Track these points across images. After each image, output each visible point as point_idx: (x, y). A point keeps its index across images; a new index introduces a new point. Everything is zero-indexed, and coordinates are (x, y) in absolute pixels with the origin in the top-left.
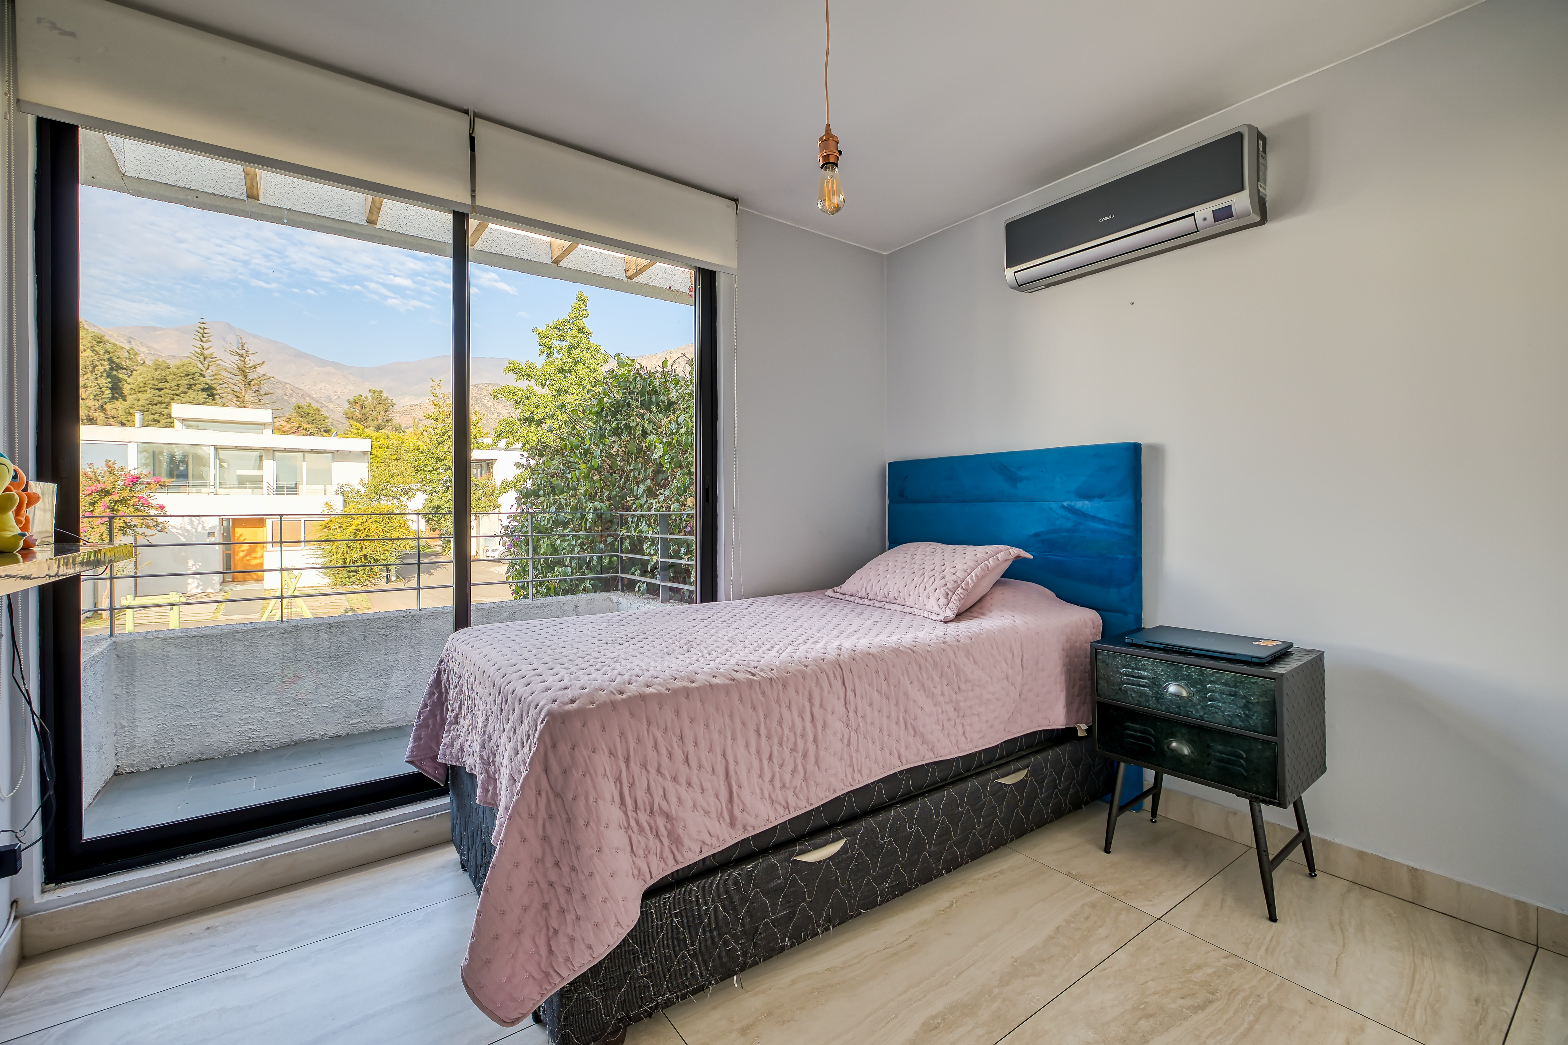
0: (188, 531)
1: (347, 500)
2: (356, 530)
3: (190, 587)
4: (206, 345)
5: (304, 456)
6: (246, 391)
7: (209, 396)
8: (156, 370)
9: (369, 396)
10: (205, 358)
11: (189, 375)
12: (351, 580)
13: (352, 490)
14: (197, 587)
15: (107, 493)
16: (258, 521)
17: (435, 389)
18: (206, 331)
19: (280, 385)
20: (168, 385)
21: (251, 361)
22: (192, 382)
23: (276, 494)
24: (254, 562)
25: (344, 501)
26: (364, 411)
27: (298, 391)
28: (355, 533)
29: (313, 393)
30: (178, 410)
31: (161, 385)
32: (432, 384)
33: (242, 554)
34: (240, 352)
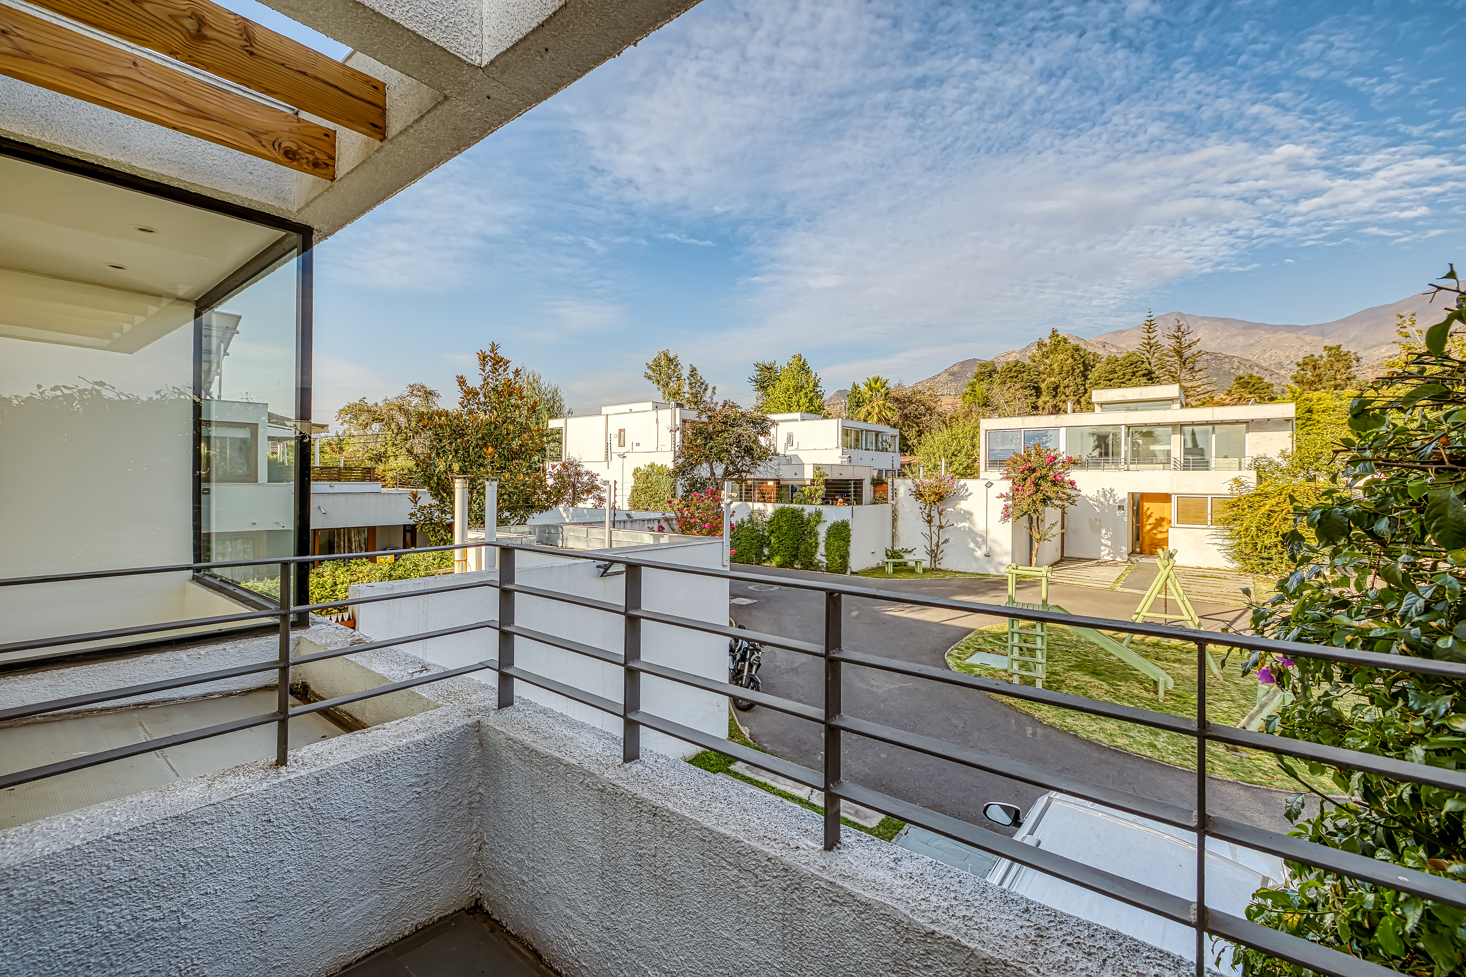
0: (1102, 503)
1: (1263, 476)
2: (1271, 511)
3: (1103, 553)
4: (1152, 335)
5: (1213, 429)
6: (1181, 370)
7: (1148, 380)
8: (1108, 364)
9: (1325, 354)
10: (1151, 347)
11: (1132, 364)
12: (1265, 568)
13: (1270, 463)
14: (1108, 554)
15: (1034, 471)
16: (1166, 498)
17: (1404, 327)
18: (1152, 323)
19: (1227, 360)
20: (1116, 376)
21: (1187, 340)
22: (1135, 369)
23: (1184, 470)
24: (1159, 536)
25: (1259, 477)
26: (1317, 372)
27: (1246, 362)
28: (1269, 515)
29: (1262, 361)
30: (1098, 395)
31: (1111, 377)
32: (1399, 321)
33: (1148, 527)
34: (1176, 334)
